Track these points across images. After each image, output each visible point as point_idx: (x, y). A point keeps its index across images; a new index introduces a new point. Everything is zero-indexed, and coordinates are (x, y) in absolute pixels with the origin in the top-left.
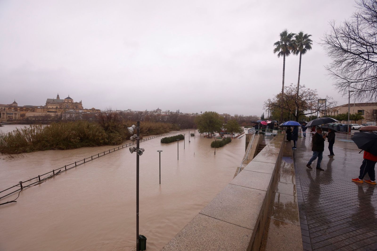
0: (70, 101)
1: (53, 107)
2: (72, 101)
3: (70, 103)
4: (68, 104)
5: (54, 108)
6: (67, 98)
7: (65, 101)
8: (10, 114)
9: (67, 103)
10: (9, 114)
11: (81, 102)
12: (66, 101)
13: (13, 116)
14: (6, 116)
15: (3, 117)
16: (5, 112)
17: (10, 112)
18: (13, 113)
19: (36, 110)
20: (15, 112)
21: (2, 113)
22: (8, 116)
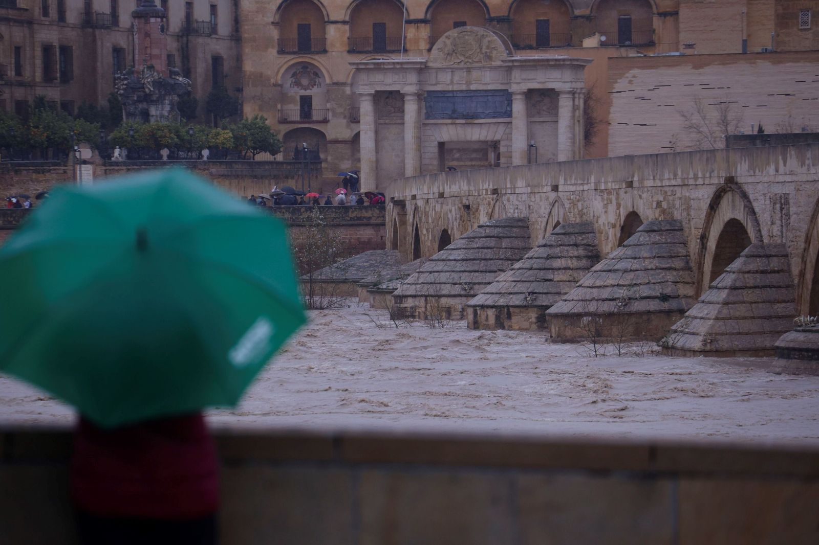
13: (502, 143)
14: (420, 141)
15: (377, 161)
16: (413, 78)
17: (469, 70)
18: (514, 88)
19: (664, 15)
20: (530, 74)
21: (373, 92)
22: (436, 150)
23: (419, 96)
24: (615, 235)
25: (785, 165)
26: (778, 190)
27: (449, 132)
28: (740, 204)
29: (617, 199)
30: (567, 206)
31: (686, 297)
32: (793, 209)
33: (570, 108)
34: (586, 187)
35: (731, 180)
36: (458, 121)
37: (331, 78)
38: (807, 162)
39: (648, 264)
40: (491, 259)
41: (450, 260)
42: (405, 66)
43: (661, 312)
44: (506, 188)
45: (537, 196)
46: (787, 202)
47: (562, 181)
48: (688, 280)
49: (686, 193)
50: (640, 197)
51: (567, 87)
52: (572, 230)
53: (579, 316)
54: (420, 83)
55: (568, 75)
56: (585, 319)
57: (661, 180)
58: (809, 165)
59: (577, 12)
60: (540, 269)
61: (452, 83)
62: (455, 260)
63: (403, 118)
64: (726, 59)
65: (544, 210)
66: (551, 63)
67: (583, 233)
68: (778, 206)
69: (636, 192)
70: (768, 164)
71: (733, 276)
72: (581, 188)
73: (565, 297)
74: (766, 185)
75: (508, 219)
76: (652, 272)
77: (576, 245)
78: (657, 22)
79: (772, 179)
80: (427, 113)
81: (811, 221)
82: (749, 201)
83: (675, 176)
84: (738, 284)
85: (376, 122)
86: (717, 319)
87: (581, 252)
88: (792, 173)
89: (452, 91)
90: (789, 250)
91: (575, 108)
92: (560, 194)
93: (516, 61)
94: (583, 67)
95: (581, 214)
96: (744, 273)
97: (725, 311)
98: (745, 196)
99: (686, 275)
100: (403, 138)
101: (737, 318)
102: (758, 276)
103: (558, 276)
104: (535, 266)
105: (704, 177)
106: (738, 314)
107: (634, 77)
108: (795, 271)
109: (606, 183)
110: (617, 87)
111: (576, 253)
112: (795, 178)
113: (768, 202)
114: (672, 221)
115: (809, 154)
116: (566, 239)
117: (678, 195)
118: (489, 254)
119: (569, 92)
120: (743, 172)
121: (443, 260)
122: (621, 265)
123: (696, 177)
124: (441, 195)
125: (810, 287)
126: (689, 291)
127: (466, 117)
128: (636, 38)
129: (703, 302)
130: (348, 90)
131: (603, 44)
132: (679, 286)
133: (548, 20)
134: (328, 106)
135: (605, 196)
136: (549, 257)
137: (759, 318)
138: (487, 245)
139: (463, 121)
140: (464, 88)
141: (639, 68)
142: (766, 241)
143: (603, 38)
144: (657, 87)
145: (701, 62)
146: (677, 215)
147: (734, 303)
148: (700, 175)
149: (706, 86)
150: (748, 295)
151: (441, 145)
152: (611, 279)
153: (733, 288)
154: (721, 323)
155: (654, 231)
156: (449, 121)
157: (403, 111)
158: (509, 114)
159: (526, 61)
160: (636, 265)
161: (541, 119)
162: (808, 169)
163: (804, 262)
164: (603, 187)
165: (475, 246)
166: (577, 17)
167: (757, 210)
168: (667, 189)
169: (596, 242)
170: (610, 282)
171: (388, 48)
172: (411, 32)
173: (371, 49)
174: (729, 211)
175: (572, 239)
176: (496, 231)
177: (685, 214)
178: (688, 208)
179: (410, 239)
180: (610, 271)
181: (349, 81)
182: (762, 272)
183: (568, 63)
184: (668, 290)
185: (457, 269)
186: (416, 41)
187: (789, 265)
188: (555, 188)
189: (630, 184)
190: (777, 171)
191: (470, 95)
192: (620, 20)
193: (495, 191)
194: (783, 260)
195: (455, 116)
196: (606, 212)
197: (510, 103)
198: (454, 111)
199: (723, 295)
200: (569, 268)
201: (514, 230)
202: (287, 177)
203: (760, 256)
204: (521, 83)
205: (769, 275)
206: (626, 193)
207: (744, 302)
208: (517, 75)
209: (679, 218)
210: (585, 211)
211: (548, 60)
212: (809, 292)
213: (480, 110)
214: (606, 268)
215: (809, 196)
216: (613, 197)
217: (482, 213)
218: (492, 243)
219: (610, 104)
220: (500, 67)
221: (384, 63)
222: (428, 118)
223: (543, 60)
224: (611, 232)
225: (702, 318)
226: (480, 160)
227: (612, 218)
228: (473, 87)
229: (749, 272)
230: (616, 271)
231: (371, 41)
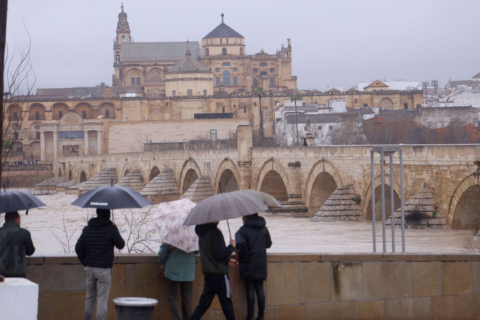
0: (233, 51)
1: (190, 91)
2: (241, 49)
3: (232, 57)
4: (229, 64)
5: (194, 93)
6: (215, 34)
7: (207, 50)
8: (72, 138)
9: (224, 64)
10: (67, 138)
11: (288, 50)
12: (216, 51)
13: (81, 146)
14: (58, 145)
15: (45, 151)
16: (56, 127)
17: (71, 125)
18: (85, 130)
19: (118, 109)
20: (90, 126)
21: (44, 132)
22: (62, 148)
23: (57, 133)
24: (149, 173)
25: (209, 154)
26: (207, 161)
27: (66, 143)
28: (193, 164)
29: (149, 163)
30: (131, 165)
31: (176, 190)
32: (211, 166)
33: (101, 136)
34: (138, 160)
35: (190, 158)
36: (68, 140)
37: (24, 127)
38: (216, 154)
39: (165, 181)
40: (106, 180)
41: (95, 180)
42: (53, 124)
43: (170, 194)
44: (107, 160)
45: (119, 162)
46: (209, 164)
47: (128, 158)
48: (176, 185)
49: (174, 161)
50: (158, 162)
51: (100, 130)
52: (135, 172)
53: (147, 196)
54: (58, 129)
55: (100, 127)
56: (149, 197)
57: (166, 158)
58: (217, 154)
59: (94, 109)
60: (127, 183)
61: (67, 129)
62: (96, 180)
63: (53, 139)
64: (140, 122)
65: (122, 166)
66: (95, 123)
67: (138, 172)
68: (206, 165)
69: (156, 161)
70: (203, 154)
71: (197, 184)
72: (136, 160)
73: (142, 190)
74: (202, 160)
75: (110, 168)
76: (166, 183)
77: (136, 176)
78: (116, 112)
79: (205, 158)
80: (60, 137)
81: (218, 169)
82: (197, 164)
83: (170, 157)
84: (198, 187)
85: (45, 140)
86: (193, 196)
87: (138, 177)
88: (211, 157)
89: (67, 131)
90: (210, 177)
91: (102, 136)
92: (128, 161)
93: (85, 123)
94: (103, 124)
95: (136, 167)
96: (199, 183)
97: (195, 194)
98: (195, 162)
99: (175, 184)
100: (53, 145)
101: (198, 196)
102: (203, 184)
103: (132, 184)
104: (126, 182)
105: (181, 157)
106: (198, 195)
107: (115, 127)
108: (213, 183)
109: (145, 158)
110: (110, 130)
111: (137, 178)
112: (212, 158)
113: (203, 164)
114: (170, 169)
115: (217, 152)
116: (134, 174)
117: (171, 162)
118: (106, 178)
119: (100, 131)
120: (194, 156)
121: (93, 180)
122: (158, 181)
123: (178, 157)
124: (82, 161)
125: (218, 187)
126: (177, 188)
127: (71, 138)
128: (111, 116)
129: (188, 191)
130: (29, 131)
131: (103, 118)
132: (174, 187)
133: (86, 111)
134: (23, 135)
135: (145, 162)
136: (129, 179)
137: (204, 195)
138: (105, 176)
139: (70, 140)
140: (70, 130)
141: (116, 124)
142: (203, 175)
143: (103, 116)
144: (121, 130)
145: (133, 123)
146: (171, 168)
147: (197, 192)
148: (179, 157)
149: (135, 130)
150: (201, 190)
151: (64, 146)
152: (155, 185)
153: (197, 188)
154: (194, 197)
155: (166, 172)
156: (66, 140)
157: (53, 137)
158: (83, 138)
159: (88, 123)
160: (162, 181)
161: (92, 139)
162: (217, 156)
163: (216, 180)
164: (144, 160)
165: (102, 176)
166: (94, 110)
167: (199, 166)
168: (167, 160)
169: (142, 175)
170: (155, 186)
171: (40, 119)
172: (47, 114)
173: (35, 119)
174: (189, 167)
175: (135, 174)
176: (107, 172)
177: (174, 167)
178: (175, 166)
179: (68, 174)
180: (155, 183)
181: (29, 128)
182: (204, 183)
183: (100, 123)
184: (171, 188)
185: (97, 183)
186: (48, 116)
187: (211, 181)
188: (126, 160)
189: (154, 159)
190: (206, 156)
191: (72, 132)
192: (106, 111)
193: (103, 161)
194: (209, 180)
195: (68, 138)
196: (145, 167)
197: (83, 134)
198: (67, 137)
199: (194, 189)
200: (135, 182)
201: (112, 171)
202: (15, 156)
203: (203, 179)
204: (86, 129)
205: (206, 184)
206: (153, 161)
207: (200, 191)
208: (85, 126)
209: (172, 168)
210: (137, 166)
211: (94, 123)
212: (217, 188)
213: (75, 136)
214: (153, 182)
215: (217, 163)
216: (148, 163)
217: (98, 167)
218: (106, 175)
219: (108, 134)
220: (81, 124)
221: (47, 124)
222: (60, 139)
223: (93, 122)
224: (147, 172)
225: (188, 196)
226: (67, 150)
227: (147, 168)
228: (73, 130)
229: (201, 183)
230: (156, 183)
231: (35, 117)
